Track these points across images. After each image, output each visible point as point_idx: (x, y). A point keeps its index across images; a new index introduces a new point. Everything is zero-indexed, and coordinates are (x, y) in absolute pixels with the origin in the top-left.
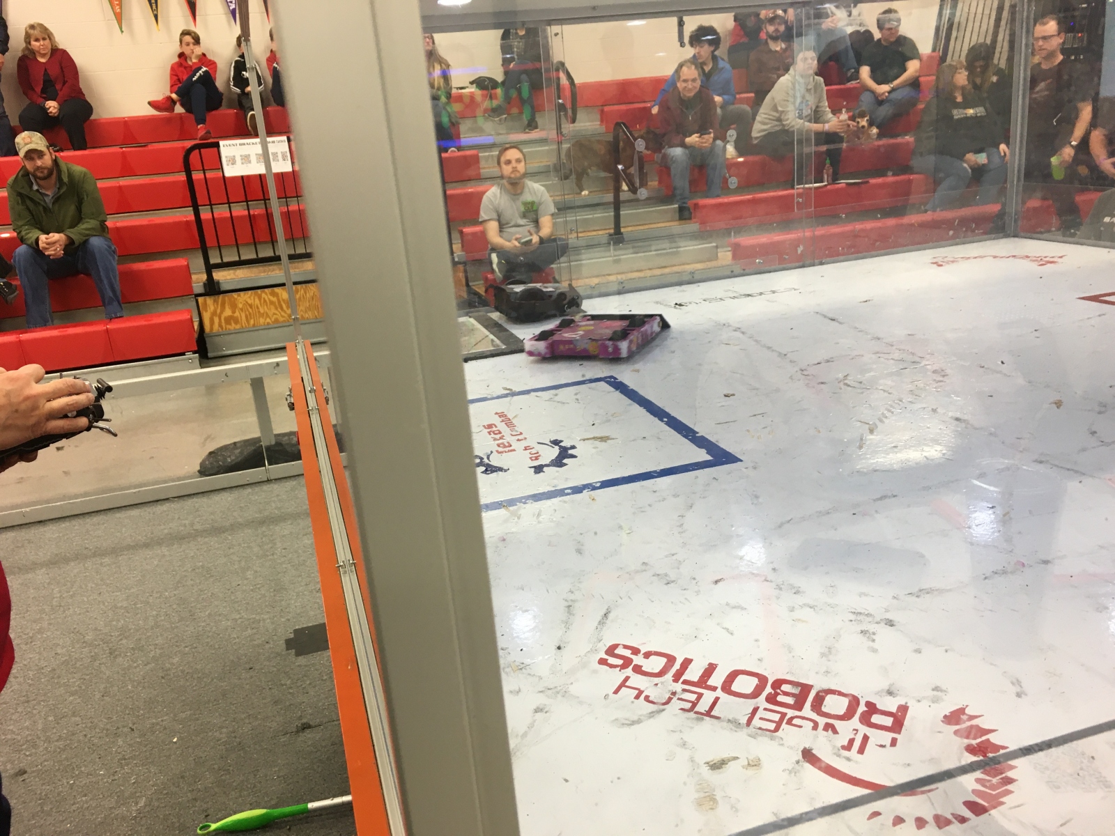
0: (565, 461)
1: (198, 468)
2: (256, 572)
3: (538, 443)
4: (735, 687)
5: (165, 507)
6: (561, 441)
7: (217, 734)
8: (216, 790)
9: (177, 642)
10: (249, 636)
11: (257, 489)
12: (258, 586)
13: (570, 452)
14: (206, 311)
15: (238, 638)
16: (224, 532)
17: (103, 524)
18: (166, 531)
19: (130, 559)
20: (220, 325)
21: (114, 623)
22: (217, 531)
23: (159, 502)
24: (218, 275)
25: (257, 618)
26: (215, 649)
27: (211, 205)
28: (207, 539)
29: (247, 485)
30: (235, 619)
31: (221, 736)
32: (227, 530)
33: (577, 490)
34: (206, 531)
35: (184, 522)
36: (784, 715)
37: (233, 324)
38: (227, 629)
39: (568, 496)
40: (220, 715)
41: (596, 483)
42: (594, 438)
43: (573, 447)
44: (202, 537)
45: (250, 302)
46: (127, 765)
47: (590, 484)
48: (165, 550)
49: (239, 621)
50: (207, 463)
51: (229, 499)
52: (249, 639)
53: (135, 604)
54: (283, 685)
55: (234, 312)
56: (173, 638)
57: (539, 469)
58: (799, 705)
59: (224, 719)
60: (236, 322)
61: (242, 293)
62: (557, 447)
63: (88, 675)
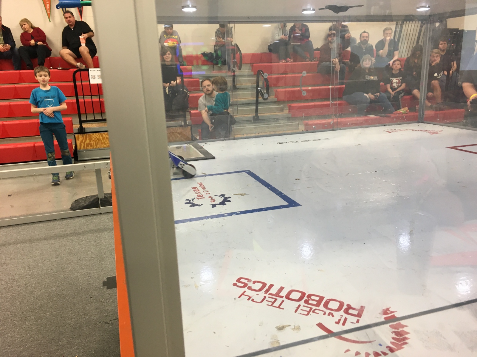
0: (225, 203)
1: (70, 207)
2: (92, 252)
3: (215, 195)
4: (291, 297)
5: (55, 223)
6: (225, 195)
7: (70, 321)
8: (68, 346)
9: (55, 281)
10: (87, 280)
11: (95, 217)
12: (93, 258)
13: (228, 199)
14: (78, 140)
15: (82, 280)
16: (79, 235)
17: (26, 229)
18: (54, 233)
19: (37, 244)
20: (84, 147)
21: (28, 272)
22: (76, 234)
23: (52, 221)
24: (85, 125)
25: (91, 272)
26: (71, 285)
27: (84, 96)
28: (71, 238)
29: (91, 215)
30: (82, 272)
31: (72, 322)
32: (81, 234)
33: (230, 214)
34: (72, 234)
35: (62, 229)
36: (311, 309)
37: (90, 146)
38: (77, 276)
39: (226, 217)
40: (72, 313)
41: (238, 212)
42: (239, 194)
43: (230, 197)
44: (69, 236)
45: (98, 137)
46: (29, 333)
47: (235, 212)
48: (53, 242)
49: (83, 273)
50: (74, 205)
51: (83, 221)
52: (87, 281)
53: (38, 264)
54: (100, 302)
55: (90, 141)
56: (54, 279)
57: (214, 206)
58: (318, 305)
59: (73, 315)
60: (91, 146)
61: (94, 134)
62: (223, 197)
63: (14, 294)
